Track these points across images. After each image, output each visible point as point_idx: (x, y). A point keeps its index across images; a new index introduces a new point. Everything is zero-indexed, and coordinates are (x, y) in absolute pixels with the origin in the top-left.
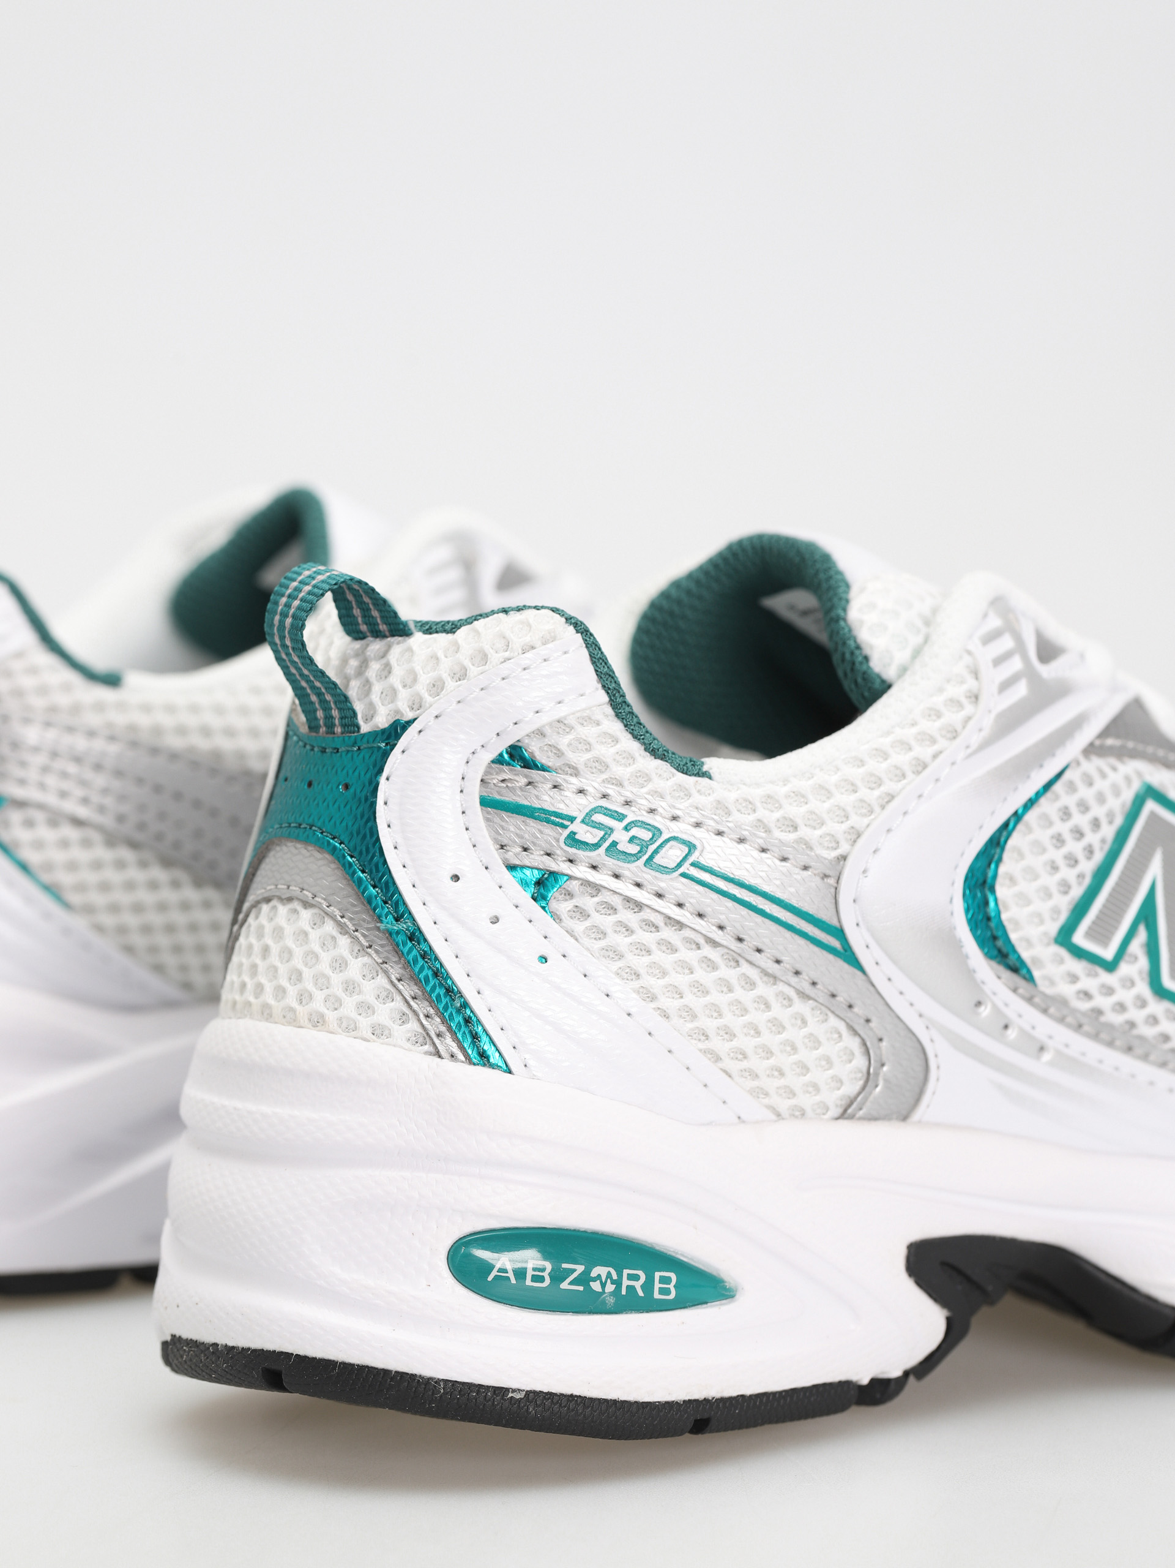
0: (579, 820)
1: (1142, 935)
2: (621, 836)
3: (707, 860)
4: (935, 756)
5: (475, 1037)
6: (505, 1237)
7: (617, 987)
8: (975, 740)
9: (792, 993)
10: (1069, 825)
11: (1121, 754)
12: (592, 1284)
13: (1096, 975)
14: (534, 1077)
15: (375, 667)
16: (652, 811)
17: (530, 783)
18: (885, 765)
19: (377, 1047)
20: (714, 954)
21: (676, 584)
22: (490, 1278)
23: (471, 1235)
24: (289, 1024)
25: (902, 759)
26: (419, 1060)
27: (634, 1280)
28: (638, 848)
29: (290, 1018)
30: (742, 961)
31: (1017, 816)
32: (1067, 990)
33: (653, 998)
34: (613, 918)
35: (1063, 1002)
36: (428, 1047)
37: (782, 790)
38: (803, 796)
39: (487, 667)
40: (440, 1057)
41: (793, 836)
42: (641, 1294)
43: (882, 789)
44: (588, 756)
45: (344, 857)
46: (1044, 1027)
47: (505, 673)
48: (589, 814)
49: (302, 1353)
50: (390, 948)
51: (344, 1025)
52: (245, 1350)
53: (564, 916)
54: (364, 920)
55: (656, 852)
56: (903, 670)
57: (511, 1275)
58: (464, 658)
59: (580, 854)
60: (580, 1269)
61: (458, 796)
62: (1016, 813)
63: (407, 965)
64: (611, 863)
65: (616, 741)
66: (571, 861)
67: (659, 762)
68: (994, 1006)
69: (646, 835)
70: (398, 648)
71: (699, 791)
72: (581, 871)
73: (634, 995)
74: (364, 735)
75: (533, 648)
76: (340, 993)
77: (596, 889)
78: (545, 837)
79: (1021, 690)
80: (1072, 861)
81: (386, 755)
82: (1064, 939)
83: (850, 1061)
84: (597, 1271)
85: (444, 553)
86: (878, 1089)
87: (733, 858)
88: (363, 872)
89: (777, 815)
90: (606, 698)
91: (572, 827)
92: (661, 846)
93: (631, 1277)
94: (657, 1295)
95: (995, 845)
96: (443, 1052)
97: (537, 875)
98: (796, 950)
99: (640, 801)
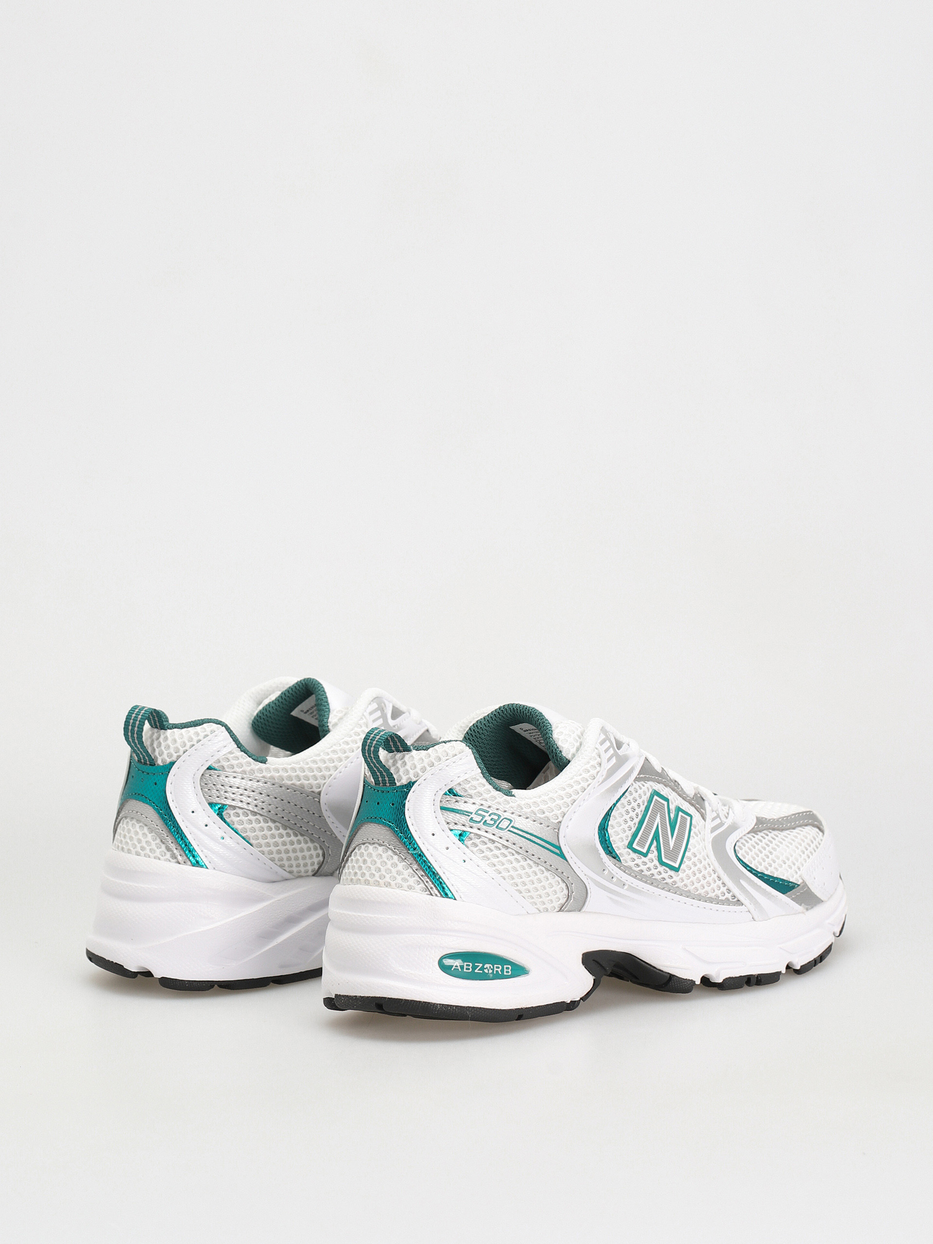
0: (474, 813)
1: (655, 843)
2: (488, 818)
3: (516, 825)
4: (588, 786)
5: (443, 888)
6: (455, 955)
7: (488, 869)
8: (601, 780)
9: (544, 869)
10: (630, 806)
11: (645, 780)
12: (485, 970)
13: (641, 858)
14: (463, 901)
15: (400, 763)
16: (497, 809)
17: (456, 801)
18: (572, 790)
19: (410, 893)
20: (519, 857)
21: (479, 722)
22: (452, 969)
23: (446, 955)
24: (376, 886)
25: (577, 787)
26: (425, 896)
27: (498, 968)
28: (494, 822)
29: (377, 884)
30: (527, 859)
31: (615, 805)
32: (631, 864)
33: (500, 873)
34: (486, 846)
35: (630, 868)
36: (427, 892)
37: (539, 800)
38: (546, 802)
39: (440, 762)
40: (432, 895)
41: (543, 816)
42: (500, 973)
43: (572, 798)
44: (475, 791)
45: (394, 828)
46: (625, 877)
47: (447, 764)
48: (477, 811)
49: (390, 997)
50: (412, 859)
51: (397, 886)
52: (368, 997)
53: (469, 846)
54: (403, 850)
55: (499, 823)
56: (574, 755)
57: (459, 968)
58: (432, 759)
59: (474, 825)
60: (481, 965)
61: (433, 806)
62: (614, 804)
63: (419, 865)
64: (484, 827)
65: (484, 785)
66: (471, 827)
67: (498, 792)
68: (609, 870)
69: (496, 817)
70: (407, 756)
71: (512, 802)
72: (475, 831)
73: (494, 872)
74: (398, 786)
75: (456, 755)
76: (395, 875)
77: (479, 836)
78: (463, 820)
79: (614, 760)
80: (632, 819)
81: (407, 794)
82: (630, 846)
83: (562, 892)
84: (486, 966)
85: (375, 706)
86: (571, 901)
87: (525, 824)
88: (401, 833)
89: (538, 809)
90: (480, 771)
91: (472, 816)
92: (501, 821)
93: (497, 968)
94: (505, 974)
95: (608, 815)
96: (433, 894)
97: (460, 832)
98: (545, 855)
99: (493, 806)
